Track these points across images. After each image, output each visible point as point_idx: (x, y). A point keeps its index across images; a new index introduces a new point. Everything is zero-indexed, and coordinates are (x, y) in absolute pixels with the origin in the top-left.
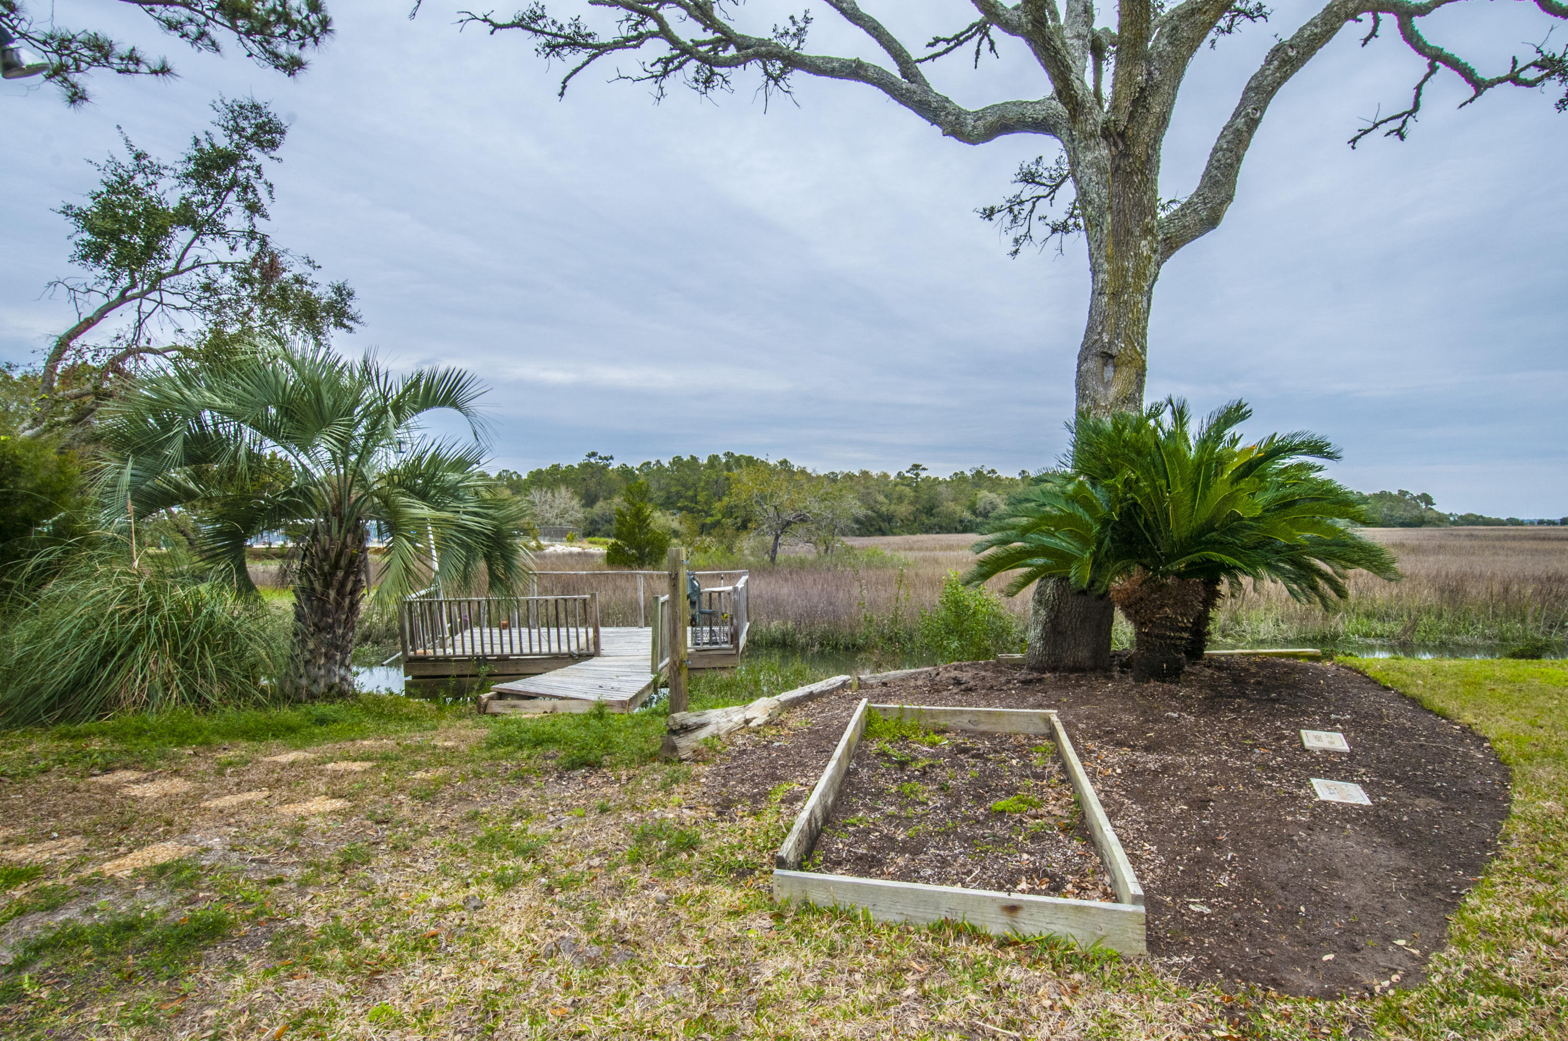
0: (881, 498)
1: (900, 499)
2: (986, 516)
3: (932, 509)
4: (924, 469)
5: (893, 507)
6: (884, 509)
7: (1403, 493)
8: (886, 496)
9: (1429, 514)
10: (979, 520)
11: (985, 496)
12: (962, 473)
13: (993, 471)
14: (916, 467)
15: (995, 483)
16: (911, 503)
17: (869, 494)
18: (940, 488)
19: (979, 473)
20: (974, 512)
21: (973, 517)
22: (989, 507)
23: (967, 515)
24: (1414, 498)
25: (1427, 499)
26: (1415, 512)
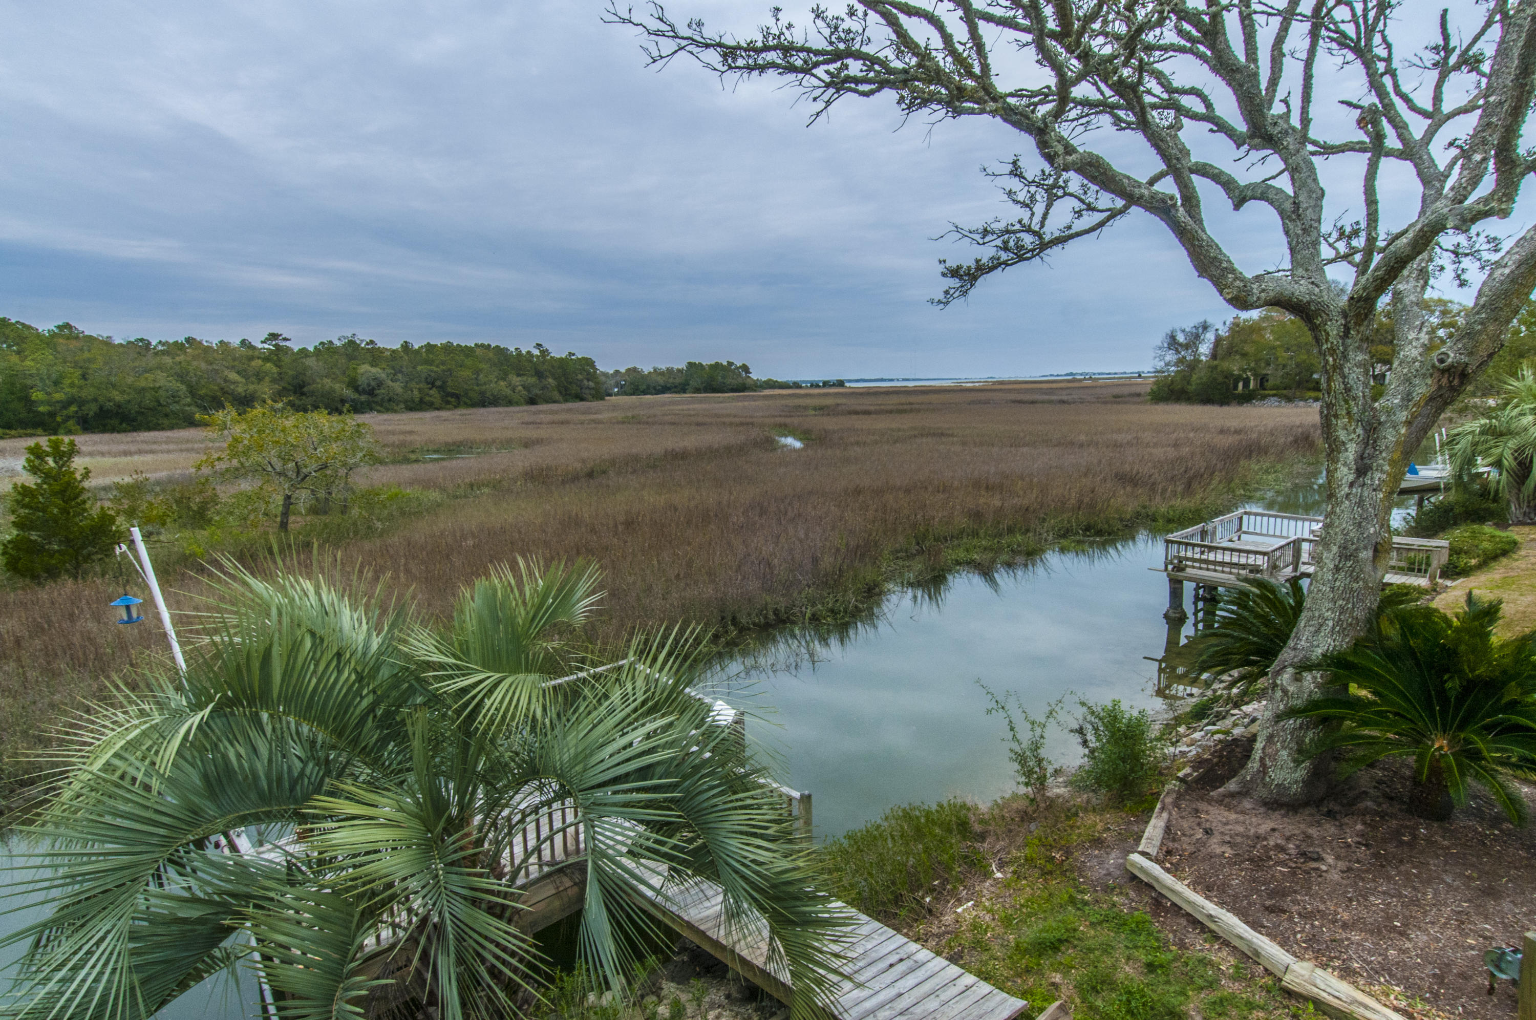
0: (233, 376)
1: (259, 377)
2: (371, 392)
3: (301, 386)
4: (285, 339)
5: (251, 387)
6: (240, 389)
7: (730, 364)
8: (238, 373)
9: (748, 381)
10: (363, 398)
11: (366, 371)
12: (331, 342)
13: (372, 342)
14: (274, 336)
15: (374, 354)
16: (274, 381)
17: (216, 371)
18: (311, 362)
19: (352, 343)
20: (356, 389)
21: (356, 396)
22: (373, 384)
23: (348, 393)
24: (737, 368)
25: (745, 368)
26: (740, 380)
